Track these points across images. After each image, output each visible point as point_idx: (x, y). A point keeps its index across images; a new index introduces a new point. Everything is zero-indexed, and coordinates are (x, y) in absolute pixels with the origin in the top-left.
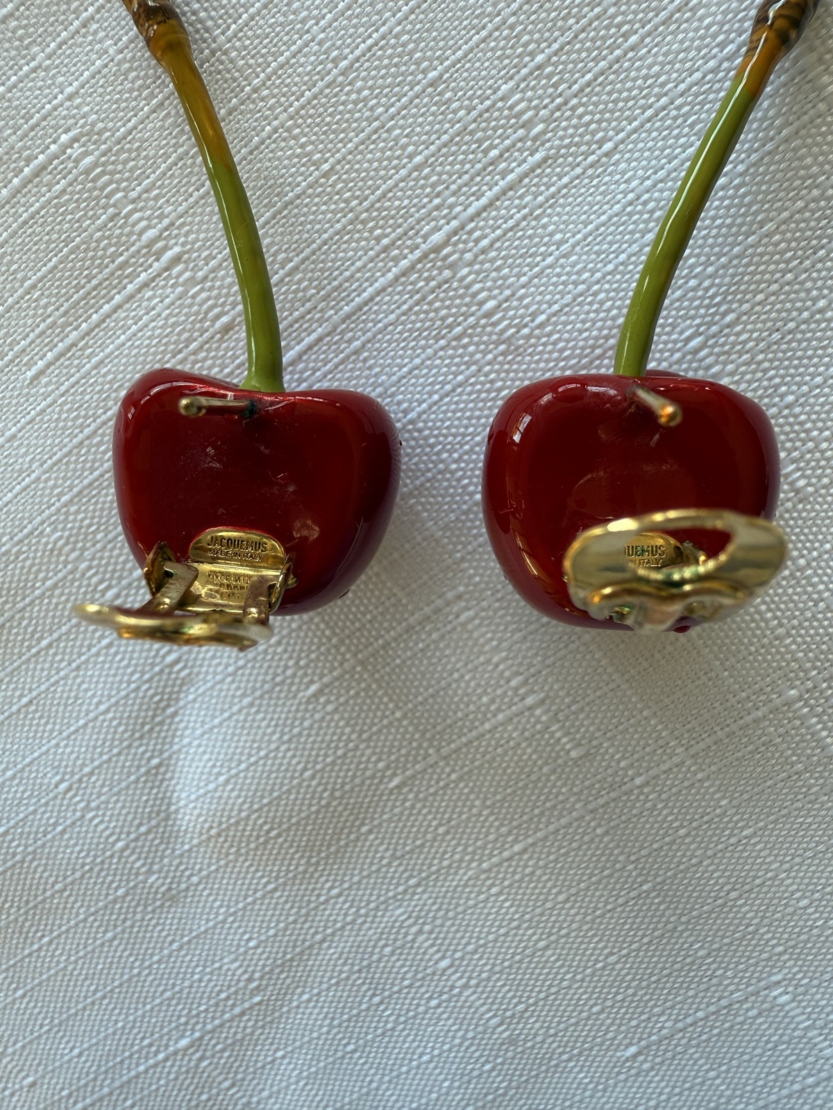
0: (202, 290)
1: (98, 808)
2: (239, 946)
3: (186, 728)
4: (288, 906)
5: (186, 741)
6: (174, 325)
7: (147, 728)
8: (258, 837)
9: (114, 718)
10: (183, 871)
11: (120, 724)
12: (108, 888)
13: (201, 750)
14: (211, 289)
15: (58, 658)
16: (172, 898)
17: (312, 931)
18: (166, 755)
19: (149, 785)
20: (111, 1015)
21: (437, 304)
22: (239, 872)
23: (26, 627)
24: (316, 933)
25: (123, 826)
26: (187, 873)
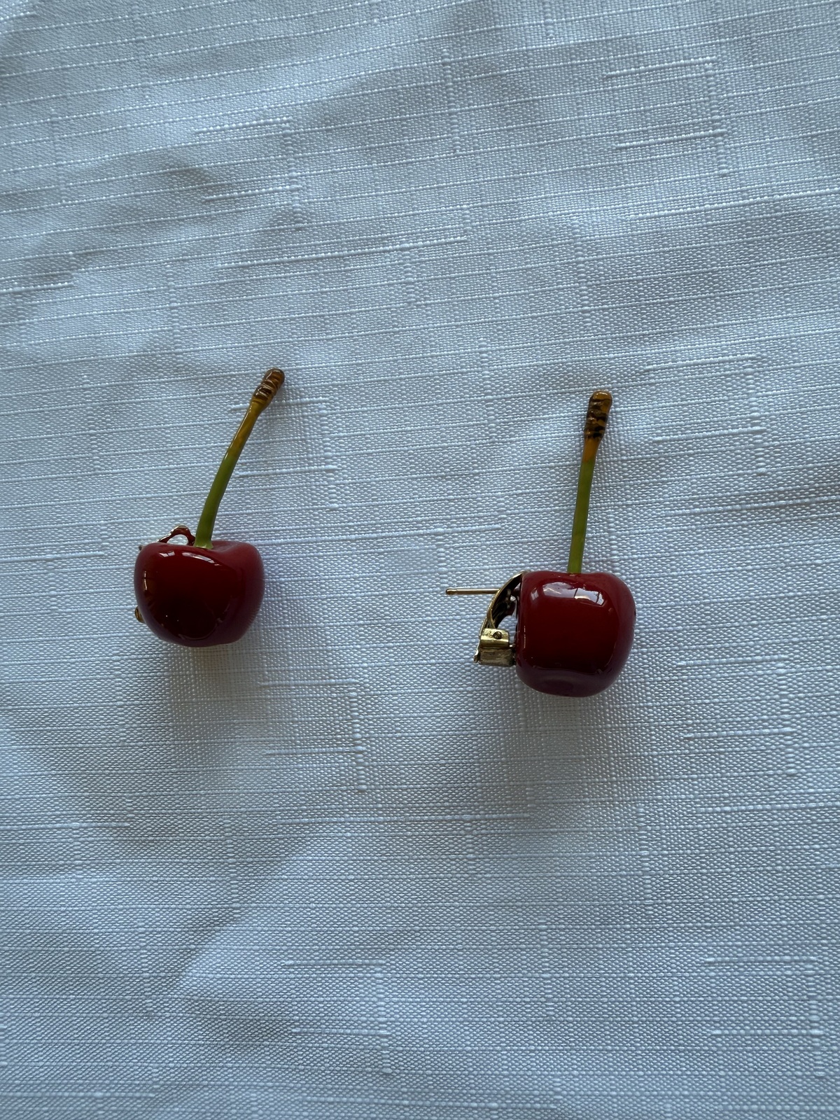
1: (149, 951)
2: (163, 1062)
3: (218, 941)
4: (202, 1057)
5: (214, 946)
6: (341, 775)
7: (201, 929)
8: (215, 1014)
9: (190, 915)
10: (165, 1007)
11: (190, 919)
12: (123, 992)
13: (219, 955)
15: (186, 871)
16: (149, 1016)
17: (205, 1077)
18: (200, 947)
19: (182, 955)
21: (451, 841)
22: (192, 1025)
25: (154, 967)
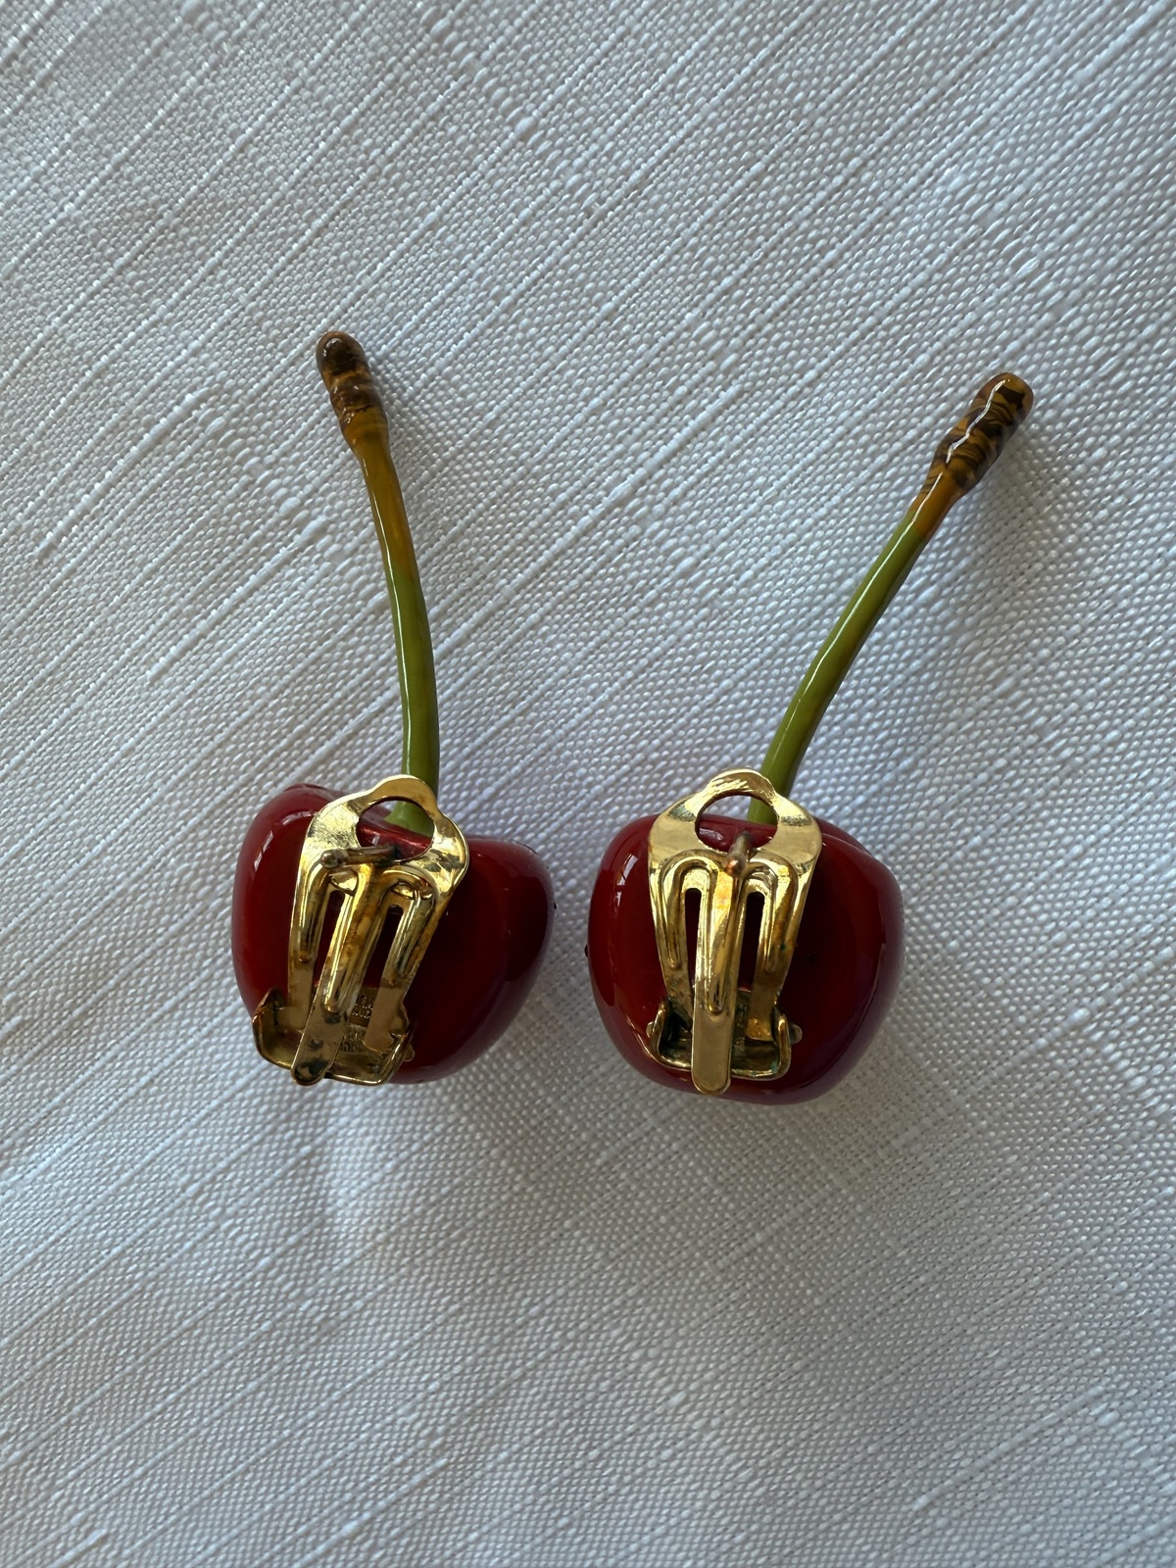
0: (352, 564)
1: (236, 1215)
2: (416, 1391)
3: (343, 1104)
4: (476, 1333)
5: (343, 1121)
6: (319, 607)
7: (294, 1106)
8: (437, 1239)
9: (254, 1096)
10: (343, 1294)
11: (261, 1103)
12: (249, 1322)
13: (362, 1130)
14: (362, 563)
15: (186, 1022)
16: (329, 1330)
17: (508, 1365)
18: (319, 1140)
19: (299, 1180)
20: (255, 1495)
21: (626, 566)
22: (414, 1291)
23: (145, 986)
24: (513, 1367)
25: (267, 1237)
26: (348, 1296)
